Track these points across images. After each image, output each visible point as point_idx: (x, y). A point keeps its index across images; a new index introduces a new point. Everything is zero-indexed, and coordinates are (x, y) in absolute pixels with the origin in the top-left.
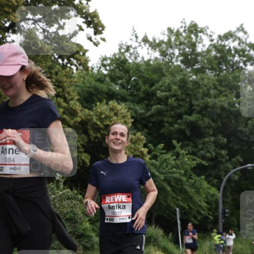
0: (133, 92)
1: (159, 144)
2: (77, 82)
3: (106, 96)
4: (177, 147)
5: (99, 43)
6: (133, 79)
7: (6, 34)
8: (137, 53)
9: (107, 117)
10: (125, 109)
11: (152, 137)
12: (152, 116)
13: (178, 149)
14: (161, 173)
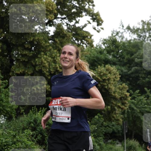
0: (120, 59)
1: (136, 90)
2: (86, 54)
3: (104, 62)
4: (148, 92)
5: (100, 31)
6: (120, 52)
7: (46, 27)
8: (123, 36)
9: (104, 74)
10: (115, 70)
11: (132, 86)
12: (132, 73)
13: (148, 93)
14: (137, 108)
